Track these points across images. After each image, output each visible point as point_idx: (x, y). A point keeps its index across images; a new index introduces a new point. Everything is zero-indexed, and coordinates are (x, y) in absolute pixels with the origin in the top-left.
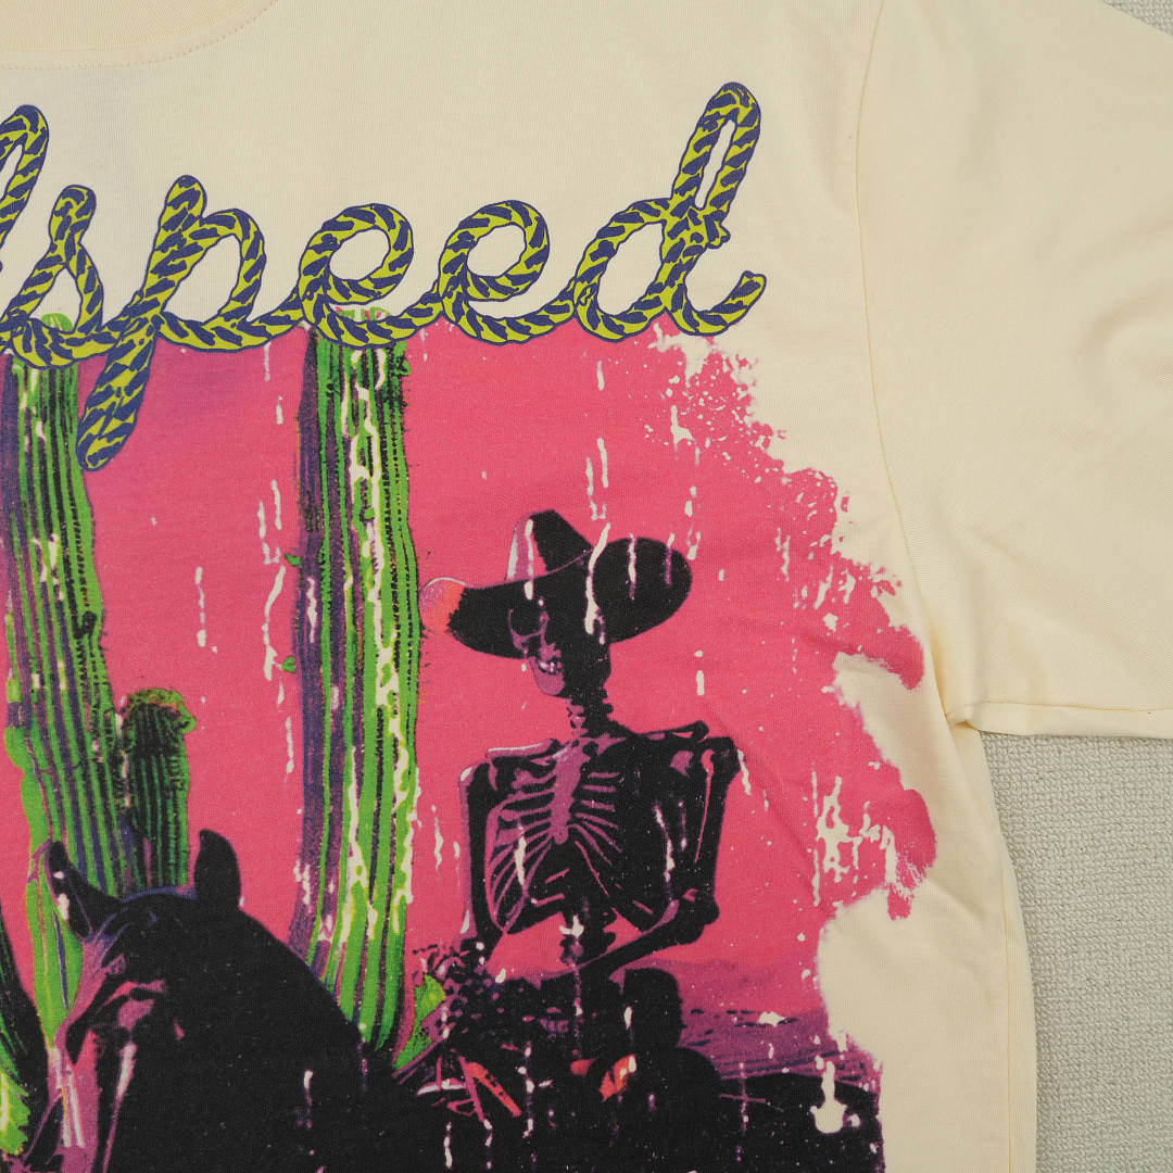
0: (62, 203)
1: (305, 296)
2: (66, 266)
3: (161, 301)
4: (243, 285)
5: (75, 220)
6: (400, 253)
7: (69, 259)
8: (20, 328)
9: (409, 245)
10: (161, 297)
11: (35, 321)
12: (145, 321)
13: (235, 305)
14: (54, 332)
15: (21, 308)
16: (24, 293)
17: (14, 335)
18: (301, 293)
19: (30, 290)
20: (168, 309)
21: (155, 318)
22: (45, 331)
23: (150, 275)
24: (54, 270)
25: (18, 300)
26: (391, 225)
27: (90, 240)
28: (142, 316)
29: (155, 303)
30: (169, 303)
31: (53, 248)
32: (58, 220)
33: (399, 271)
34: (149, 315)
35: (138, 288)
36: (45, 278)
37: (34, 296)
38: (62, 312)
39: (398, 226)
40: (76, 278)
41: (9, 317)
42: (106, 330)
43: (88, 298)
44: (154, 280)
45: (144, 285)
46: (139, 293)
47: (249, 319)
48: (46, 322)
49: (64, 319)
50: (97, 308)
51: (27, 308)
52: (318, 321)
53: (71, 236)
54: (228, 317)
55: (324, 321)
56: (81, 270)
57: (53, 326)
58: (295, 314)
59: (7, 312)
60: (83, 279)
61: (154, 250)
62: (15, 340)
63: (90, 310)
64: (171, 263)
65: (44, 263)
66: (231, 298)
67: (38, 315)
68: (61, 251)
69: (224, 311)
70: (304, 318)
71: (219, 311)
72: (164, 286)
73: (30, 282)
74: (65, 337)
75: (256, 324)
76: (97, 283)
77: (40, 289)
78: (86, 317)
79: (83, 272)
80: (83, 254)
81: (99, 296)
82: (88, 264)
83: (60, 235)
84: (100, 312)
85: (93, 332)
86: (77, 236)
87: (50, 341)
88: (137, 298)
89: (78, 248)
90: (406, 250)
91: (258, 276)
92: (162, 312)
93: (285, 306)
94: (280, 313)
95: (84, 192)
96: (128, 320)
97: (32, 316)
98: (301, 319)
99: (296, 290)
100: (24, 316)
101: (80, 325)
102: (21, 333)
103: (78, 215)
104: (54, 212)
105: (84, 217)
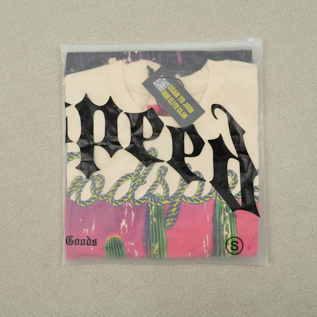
0: (160, 169)
1: (213, 192)
2: (160, 183)
3: (182, 192)
4: (200, 189)
5: (163, 173)
6: (235, 181)
7: (161, 181)
8: (150, 196)
9: (237, 179)
10: (182, 191)
11: (153, 195)
12: (179, 197)
13: (198, 193)
14: (158, 198)
15: (150, 192)
16: (151, 188)
17: (148, 198)
18: (213, 191)
19: (152, 188)
20: (184, 194)
21: (181, 196)
22: (156, 197)
23: (180, 186)
24: (158, 184)
25: (150, 190)
26: (233, 175)
27: (166, 178)
28: (178, 196)
29: (180, 193)
30: (184, 193)
31: (158, 179)
32: (159, 173)
33: (235, 185)
34: (180, 196)
35: (177, 189)
36: (155, 185)
37: (153, 189)
38: (160, 193)
39: (234, 175)
40: (163, 186)
41: (148, 193)
42: (170, 198)
43: (165, 190)
44: (180, 187)
45: (178, 189)
46: (177, 190)
47: (201, 197)
48: (156, 195)
49: (160, 195)
50: (168, 193)
51: (152, 191)
52: (216, 197)
53: (162, 177)
54: (196, 196)
55: (218, 197)
56: (164, 184)
57: (157, 196)
58: (211, 196)
59: (147, 192)
60: (164, 186)
61: (180, 180)
62: (149, 199)
63: (166, 193)
64: (184, 183)
65: (156, 182)
66: (197, 192)
67: (154, 193)
68: (159, 180)
69: (196, 195)
70: (213, 197)
71: (195, 194)
72: (182, 189)
73: (152, 186)
74: (160, 199)
75: (203, 198)
76: (168, 188)
77: (155, 188)
78: (165, 195)
79: (164, 185)
80: (164, 181)
81: (168, 190)
82: (166, 183)
83: (159, 176)
84: (168, 194)
85: (167, 198)
86: (163, 177)
87: (157, 200)
88: (177, 192)
89: (163, 179)
90: (236, 180)
91: (203, 187)
92: (182, 195)
93: (209, 194)
94: (208, 196)
95: (165, 167)
96: (175, 197)
97: (153, 194)
98: (212, 197)
99: (211, 190)
100: (151, 193)
101: (164, 196)
102: (150, 197)
103: (164, 172)
104: (158, 171)
105: (165, 173)
